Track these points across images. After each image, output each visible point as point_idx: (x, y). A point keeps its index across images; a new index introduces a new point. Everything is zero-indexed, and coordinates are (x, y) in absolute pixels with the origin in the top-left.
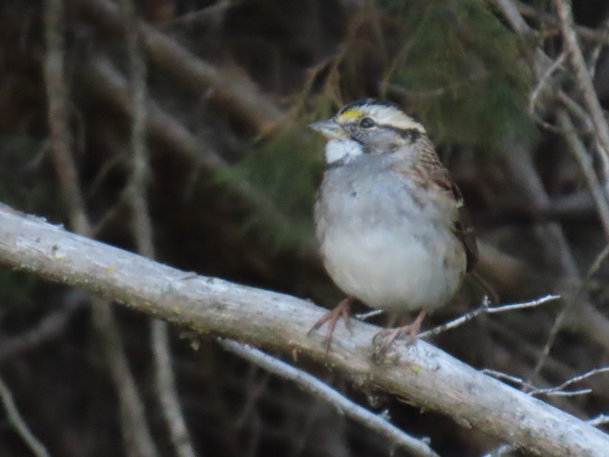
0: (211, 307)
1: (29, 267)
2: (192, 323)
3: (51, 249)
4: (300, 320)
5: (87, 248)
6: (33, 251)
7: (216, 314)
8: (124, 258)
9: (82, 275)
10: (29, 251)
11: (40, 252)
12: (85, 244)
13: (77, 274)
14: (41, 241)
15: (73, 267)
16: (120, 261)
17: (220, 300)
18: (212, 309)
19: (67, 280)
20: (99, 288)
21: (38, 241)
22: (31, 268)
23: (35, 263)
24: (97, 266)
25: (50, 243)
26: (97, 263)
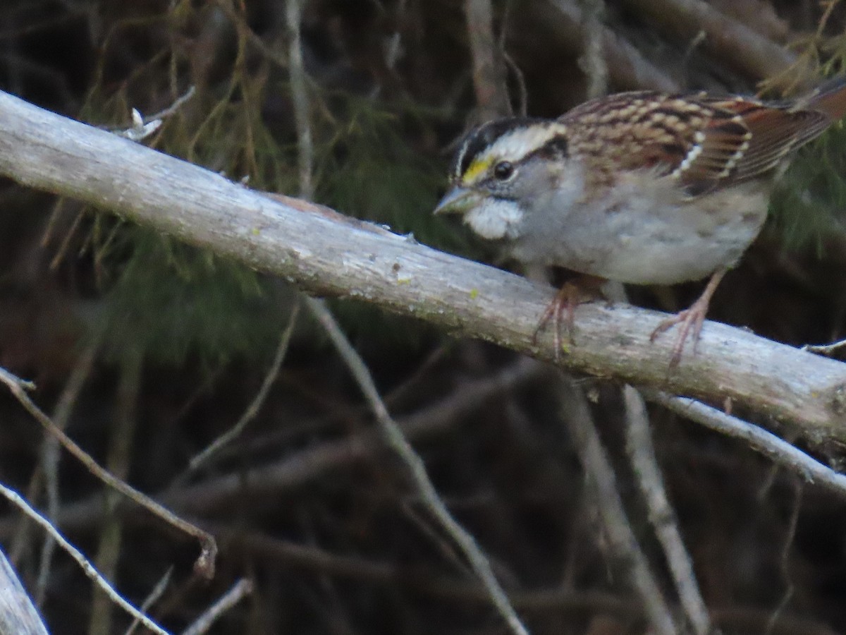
0: (613, 340)
1: (362, 294)
2: (586, 366)
3: (390, 270)
4: (734, 355)
5: (442, 265)
6: (366, 272)
7: (620, 351)
8: (492, 278)
9: (435, 303)
10: (360, 272)
11: (375, 273)
12: (438, 260)
13: (428, 301)
14: (377, 258)
15: (422, 292)
16: (487, 282)
17: (622, 332)
18: (613, 344)
19: (414, 311)
20: (459, 320)
21: (372, 259)
22: (364, 296)
23: (369, 289)
24: (454, 290)
25: (390, 260)
26: (454, 286)
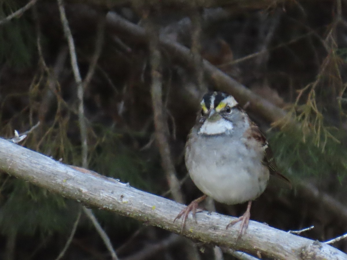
0: (210, 228)
1: (108, 207)
2: (200, 238)
3: (120, 197)
4: (260, 234)
5: (140, 196)
6: (110, 198)
7: (213, 232)
8: (161, 201)
9: (138, 211)
10: (107, 198)
11: (113, 199)
12: (139, 194)
13: (135, 210)
14: (114, 193)
15: (133, 207)
16: (159, 203)
17: (215, 224)
18: (211, 229)
19: (129, 215)
20: (147, 218)
21: (112, 193)
22: (108, 208)
23: (111, 205)
24: (146, 206)
25: (118, 193)
26: (146, 205)
